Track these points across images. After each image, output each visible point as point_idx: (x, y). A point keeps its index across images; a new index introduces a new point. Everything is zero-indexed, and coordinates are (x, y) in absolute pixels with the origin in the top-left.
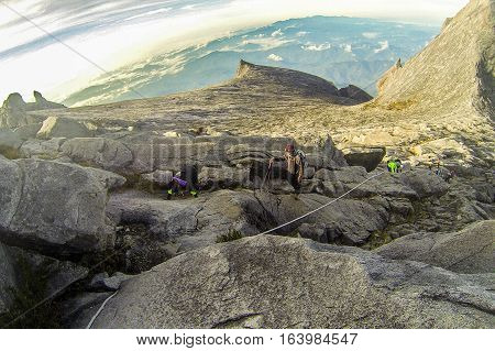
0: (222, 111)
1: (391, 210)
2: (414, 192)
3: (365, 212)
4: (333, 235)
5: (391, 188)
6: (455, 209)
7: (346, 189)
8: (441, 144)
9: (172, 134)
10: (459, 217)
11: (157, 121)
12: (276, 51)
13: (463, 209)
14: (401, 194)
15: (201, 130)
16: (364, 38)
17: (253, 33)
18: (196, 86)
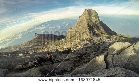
0: (33, 46)
1: (75, 61)
2: (79, 56)
3: (69, 63)
4: (63, 71)
5: (74, 56)
6: (89, 56)
7: (63, 60)
9: (21, 55)
10: (91, 57)
11: (17, 51)
12: (43, 30)
13: (91, 55)
14: (76, 57)
15: (28, 52)
16: (62, 24)
17: (38, 26)
18: (26, 41)
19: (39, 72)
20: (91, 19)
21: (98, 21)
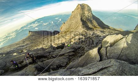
0: (27, 44)
1: (70, 56)
2: (73, 50)
3: (64, 58)
4: (58, 66)
5: (68, 51)
6: (84, 50)
7: (58, 55)
8: (77, 37)
9: (15, 54)
10: (85, 51)
11: (12, 51)
12: (37, 27)
13: (85, 49)
14: (71, 52)
15: (22, 51)
16: (56, 19)
17: (31, 24)
18: (20, 40)
19: (34, 69)
20: (84, 13)
21: (91, 15)
